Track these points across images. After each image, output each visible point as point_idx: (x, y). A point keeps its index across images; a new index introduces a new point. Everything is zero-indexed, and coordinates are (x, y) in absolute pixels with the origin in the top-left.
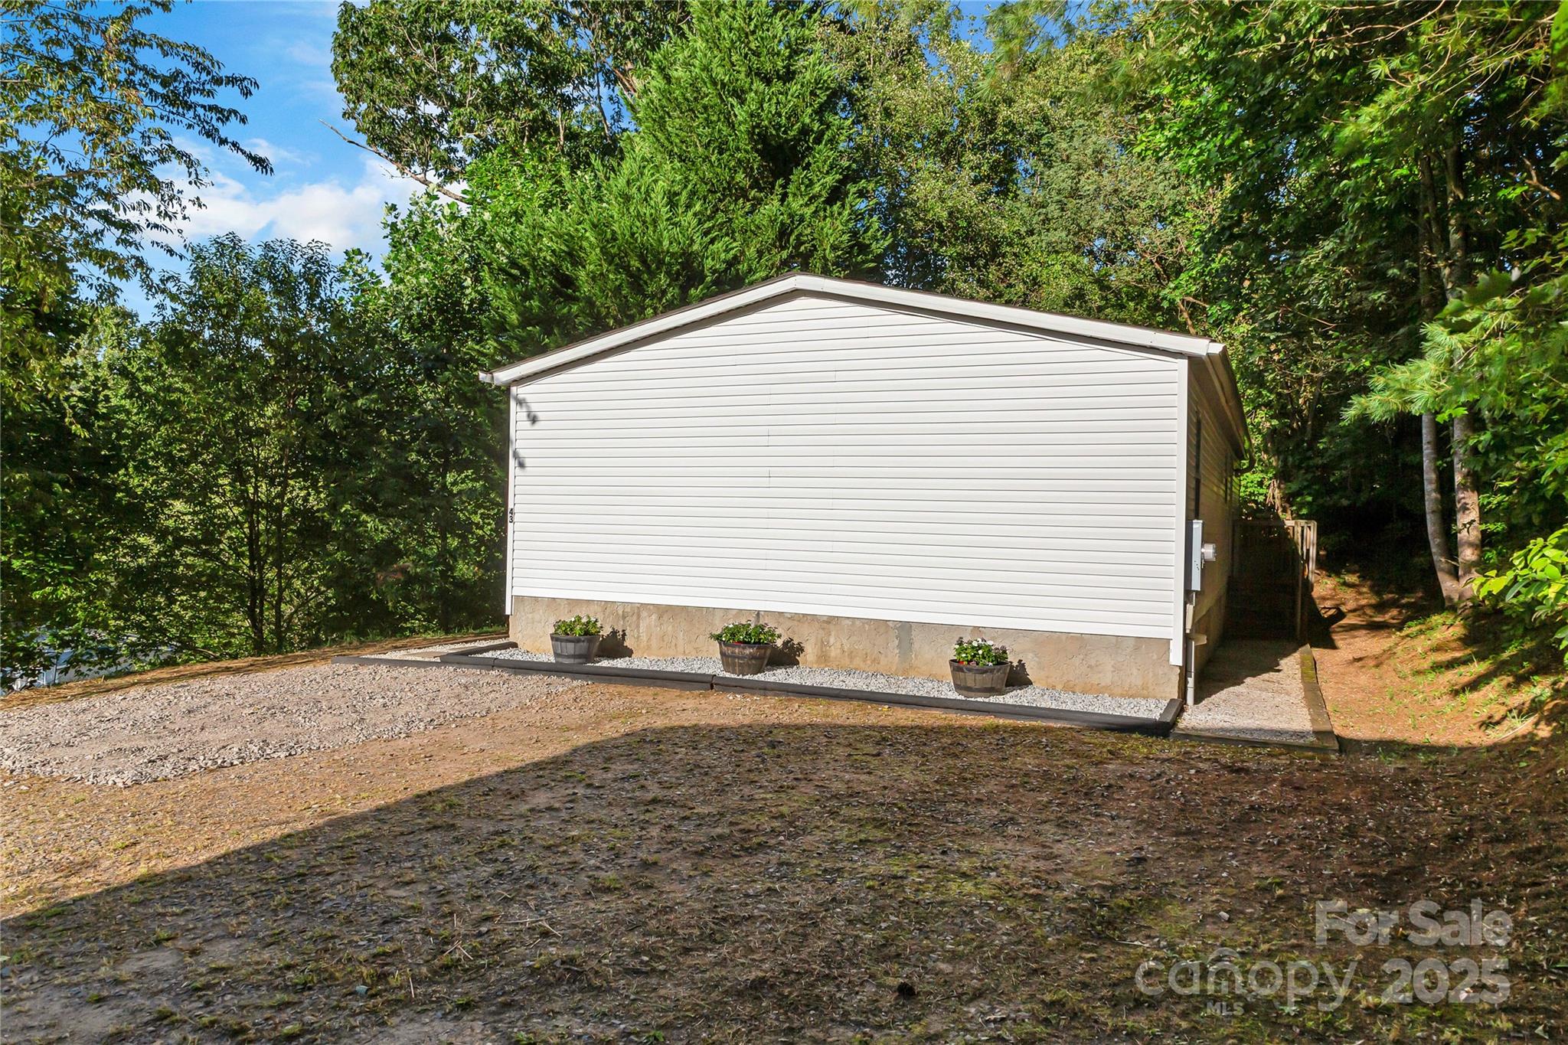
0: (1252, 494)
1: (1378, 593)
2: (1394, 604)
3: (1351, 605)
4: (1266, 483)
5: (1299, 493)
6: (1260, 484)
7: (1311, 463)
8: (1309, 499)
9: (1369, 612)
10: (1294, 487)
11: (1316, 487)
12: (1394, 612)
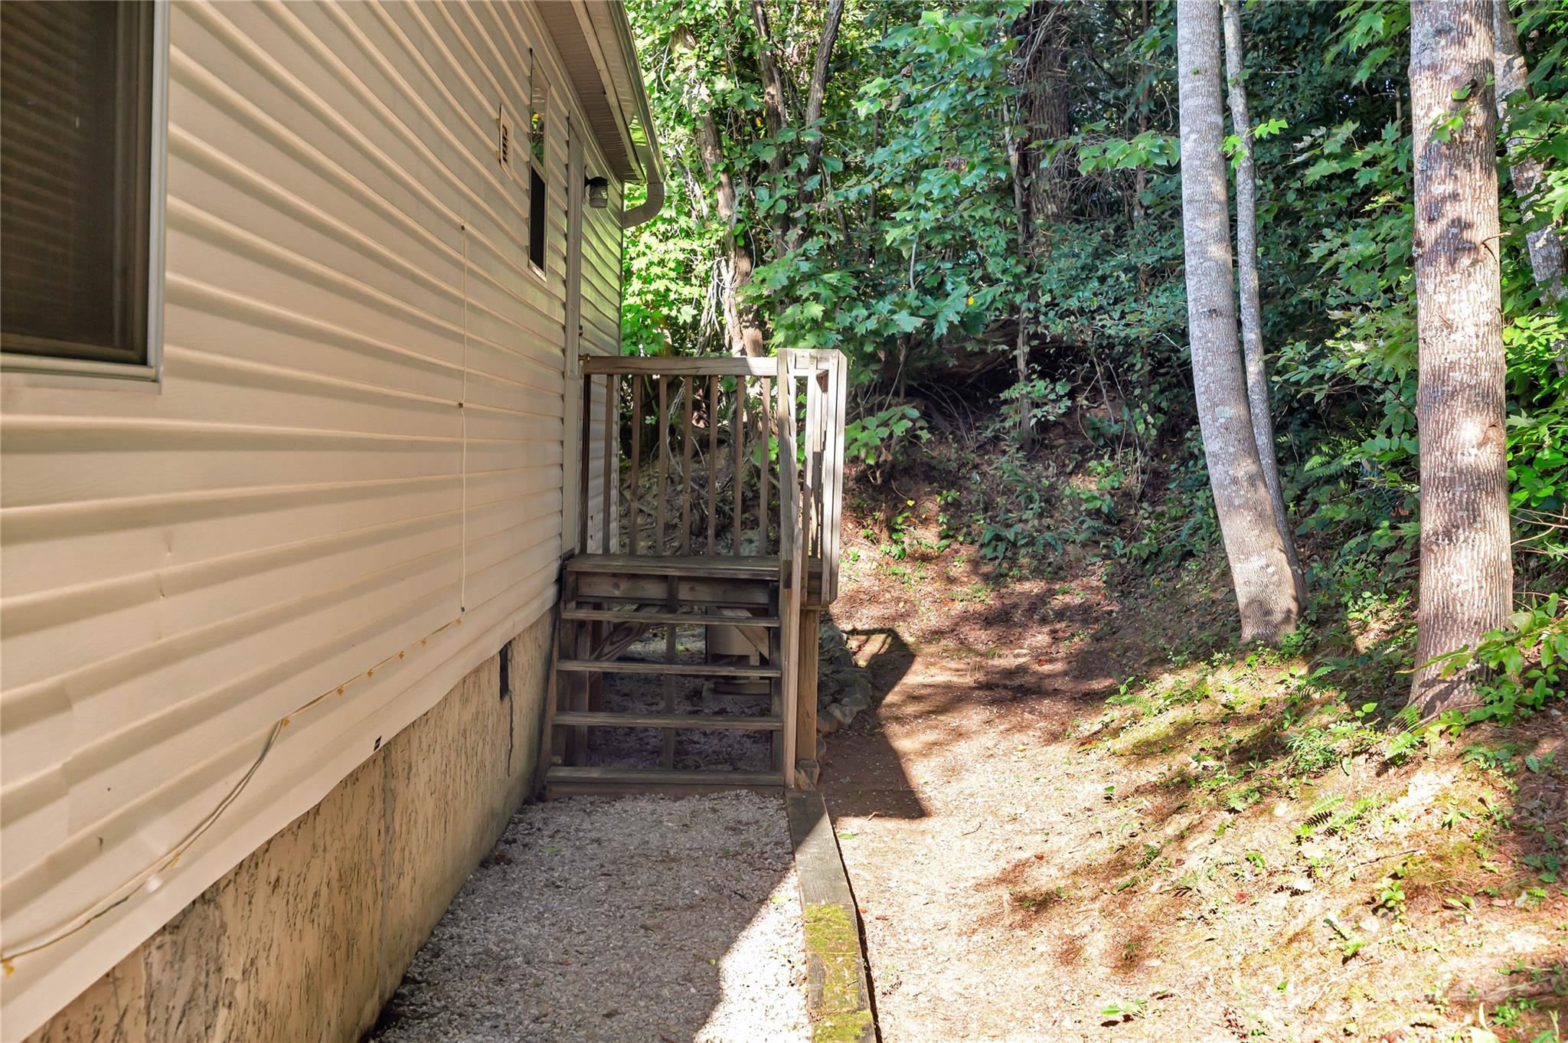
0: (663, 297)
1: (995, 580)
2: (1036, 608)
3: (931, 618)
4: (700, 268)
5: (788, 295)
6: (685, 271)
7: (817, 209)
8: (816, 310)
9: (979, 637)
10: (777, 275)
11: (832, 277)
12: (1040, 638)
